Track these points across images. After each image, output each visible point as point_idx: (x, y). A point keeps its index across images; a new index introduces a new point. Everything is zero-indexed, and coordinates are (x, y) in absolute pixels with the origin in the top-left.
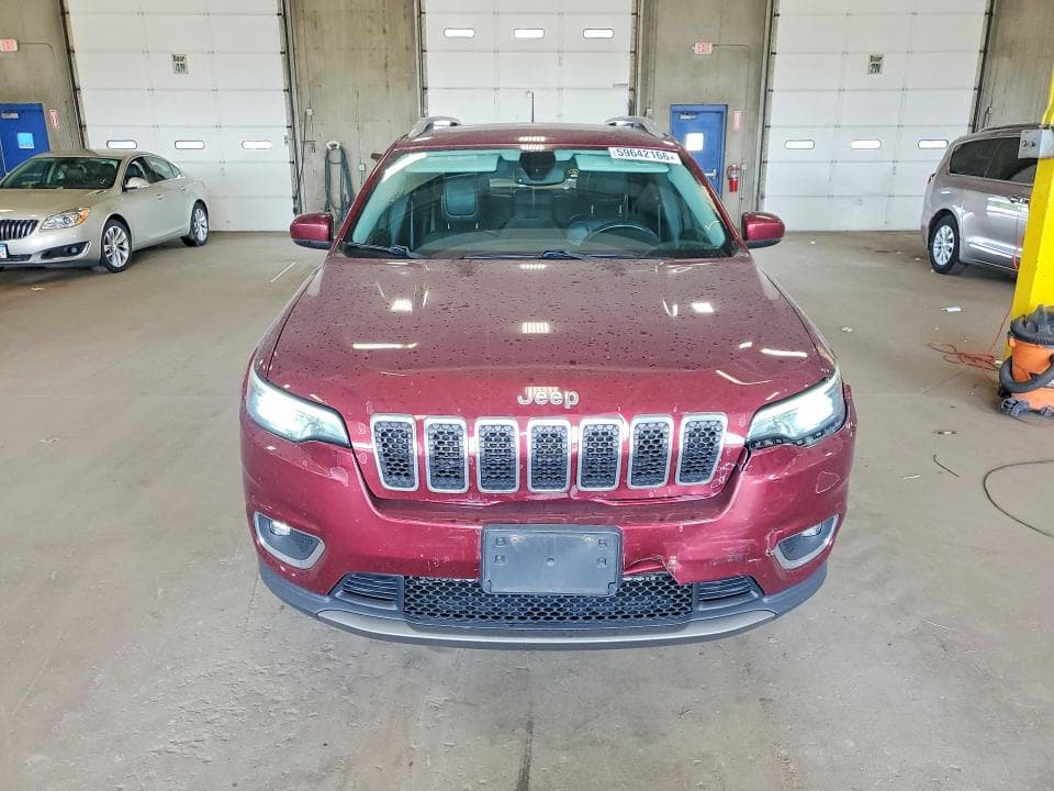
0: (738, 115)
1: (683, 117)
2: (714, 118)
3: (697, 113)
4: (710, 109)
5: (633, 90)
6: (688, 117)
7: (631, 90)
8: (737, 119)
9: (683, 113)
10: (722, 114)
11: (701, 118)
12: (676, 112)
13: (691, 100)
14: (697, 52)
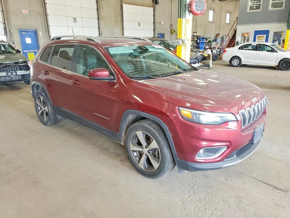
0: (41, 33)
1: (23, 33)
2: (33, 34)
3: (27, 32)
4: (31, 30)
5: (4, 23)
6: (25, 33)
7: (3, 24)
8: (40, 34)
9: (23, 32)
10: (36, 33)
11: (29, 33)
12: (21, 31)
13: (24, 28)
14: (23, 12)
